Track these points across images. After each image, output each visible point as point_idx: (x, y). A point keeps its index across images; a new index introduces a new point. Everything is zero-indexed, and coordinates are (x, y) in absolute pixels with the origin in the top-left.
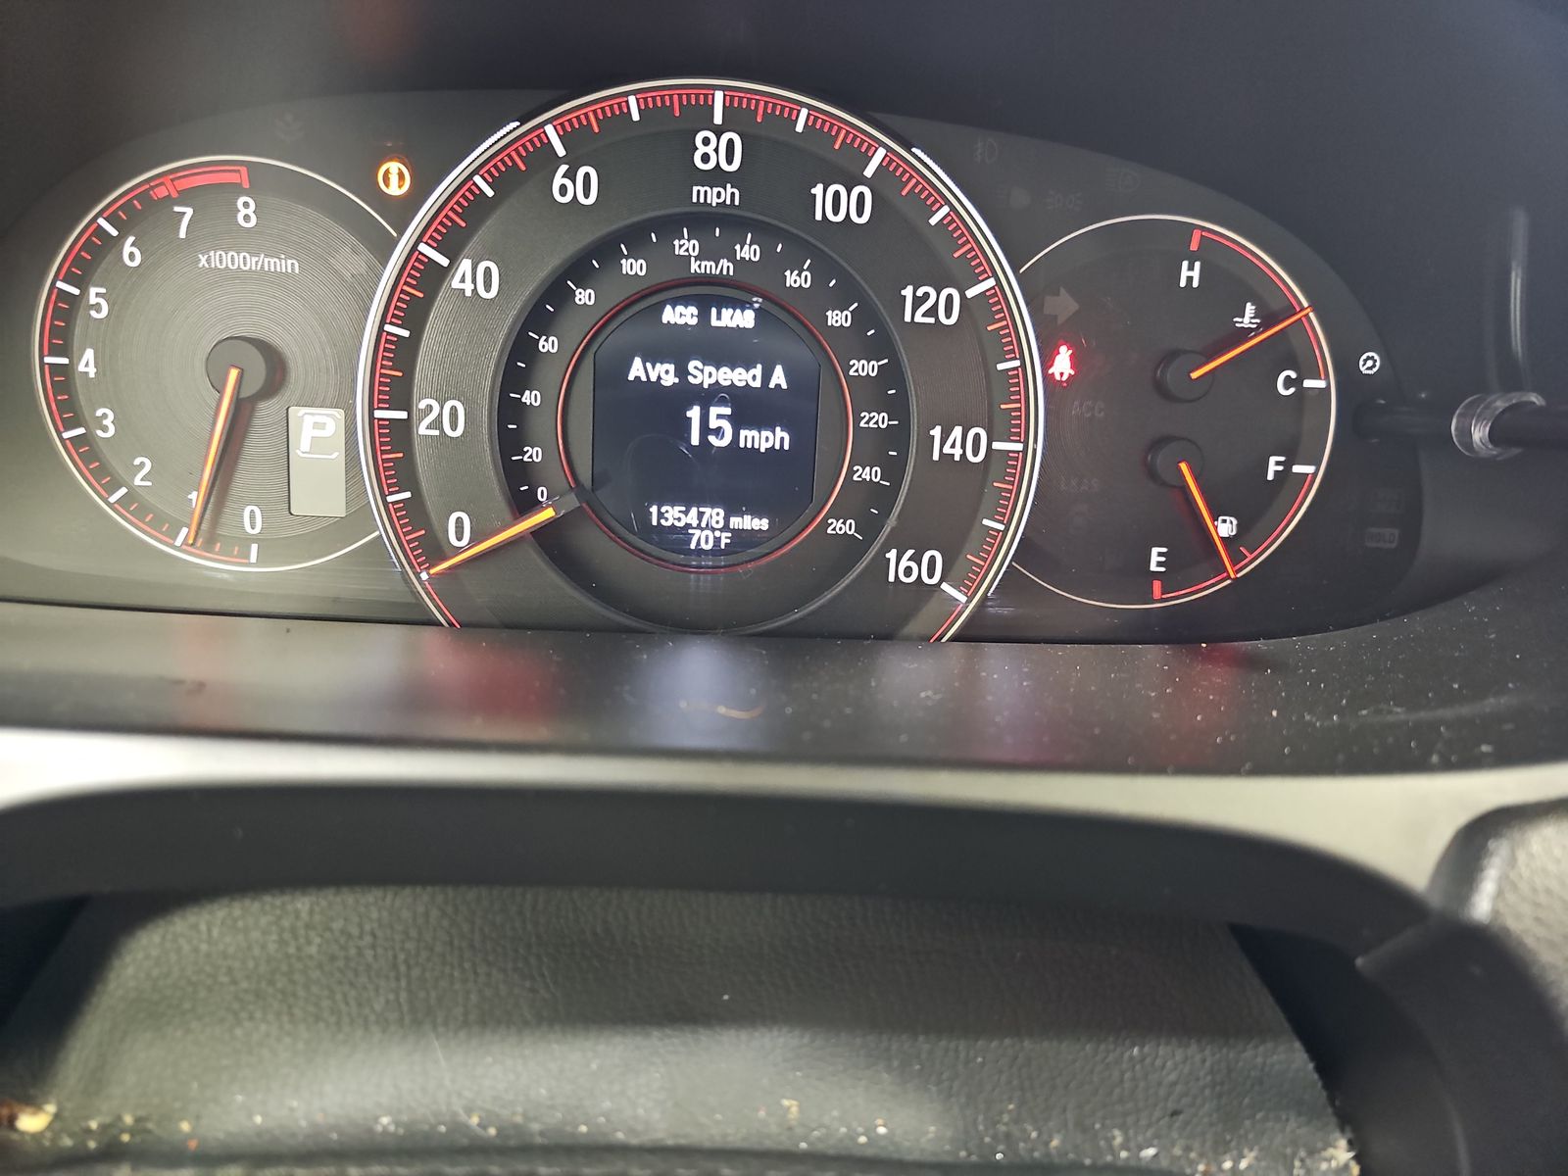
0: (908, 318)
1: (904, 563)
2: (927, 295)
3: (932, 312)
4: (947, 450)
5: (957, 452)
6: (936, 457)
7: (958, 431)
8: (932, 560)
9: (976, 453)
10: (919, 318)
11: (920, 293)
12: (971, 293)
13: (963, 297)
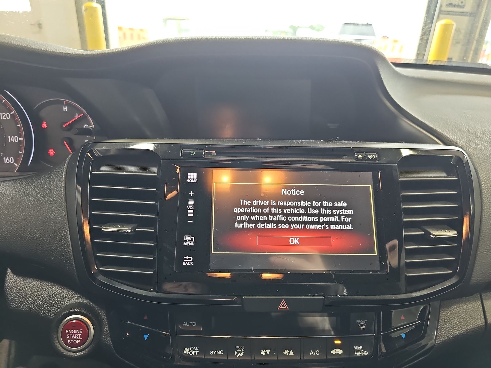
0: (1, 118)
1: (7, 160)
2: (4, 114)
3: (5, 117)
4: (11, 140)
5: (13, 140)
6: (10, 141)
7: (13, 137)
8: (12, 159)
9: (16, 140)
10: (3, 118)
11: (3, 114)
12: (11, 114)
13: (10, 115)
